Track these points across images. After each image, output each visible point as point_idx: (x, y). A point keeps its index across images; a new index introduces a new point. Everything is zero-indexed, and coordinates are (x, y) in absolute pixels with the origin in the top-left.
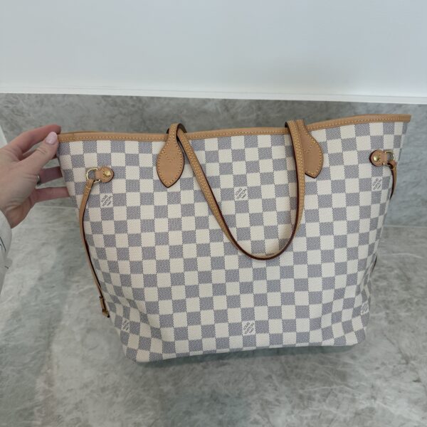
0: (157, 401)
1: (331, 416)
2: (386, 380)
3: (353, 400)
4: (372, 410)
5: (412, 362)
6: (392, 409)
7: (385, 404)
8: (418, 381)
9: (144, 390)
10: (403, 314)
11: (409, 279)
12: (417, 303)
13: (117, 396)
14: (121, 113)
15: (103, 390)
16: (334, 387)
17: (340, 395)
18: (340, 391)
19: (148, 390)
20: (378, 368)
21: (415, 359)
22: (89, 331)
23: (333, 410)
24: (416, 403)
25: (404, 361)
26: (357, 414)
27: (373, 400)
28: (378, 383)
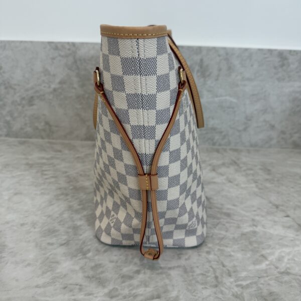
0: (70, 230)
1: (222, 236)
2: (263, 216)
3: (239, 227)
4: (255, 232)
5: (281, 207)
6: (272, 231)
7: (265, 228)
8: (288, 216)
9: (60, 225)
10: (268, 185)
11: (269, 170)
12: (278, 180)
13: (35, 228)
14: (60, 55)
15: (22, 225)
16: (222, 220)
17: (227, 225)
18: (227, 222)
19: (63, 224)
20: (255, 211)
21: (282, 206)
22: (16, 194)
23: (223, 233)
24: (289, 227)
25: (275, 207)
26: (243, 234)
27: (255, 227)
28: (257, 218)
